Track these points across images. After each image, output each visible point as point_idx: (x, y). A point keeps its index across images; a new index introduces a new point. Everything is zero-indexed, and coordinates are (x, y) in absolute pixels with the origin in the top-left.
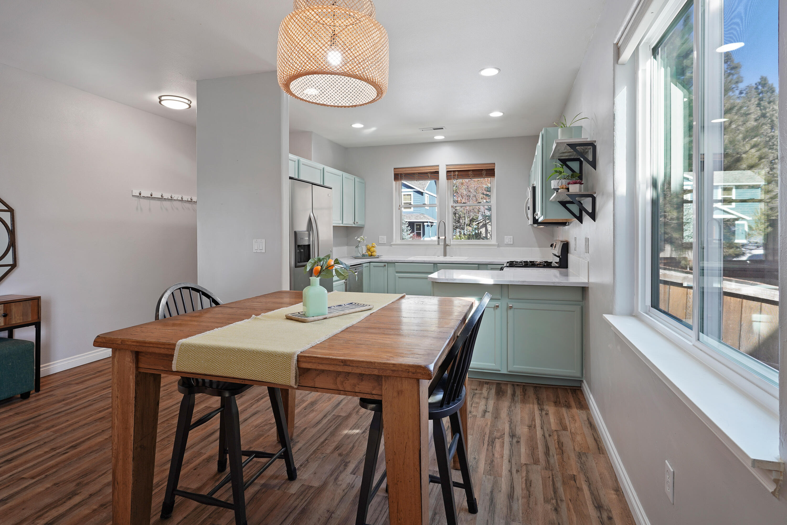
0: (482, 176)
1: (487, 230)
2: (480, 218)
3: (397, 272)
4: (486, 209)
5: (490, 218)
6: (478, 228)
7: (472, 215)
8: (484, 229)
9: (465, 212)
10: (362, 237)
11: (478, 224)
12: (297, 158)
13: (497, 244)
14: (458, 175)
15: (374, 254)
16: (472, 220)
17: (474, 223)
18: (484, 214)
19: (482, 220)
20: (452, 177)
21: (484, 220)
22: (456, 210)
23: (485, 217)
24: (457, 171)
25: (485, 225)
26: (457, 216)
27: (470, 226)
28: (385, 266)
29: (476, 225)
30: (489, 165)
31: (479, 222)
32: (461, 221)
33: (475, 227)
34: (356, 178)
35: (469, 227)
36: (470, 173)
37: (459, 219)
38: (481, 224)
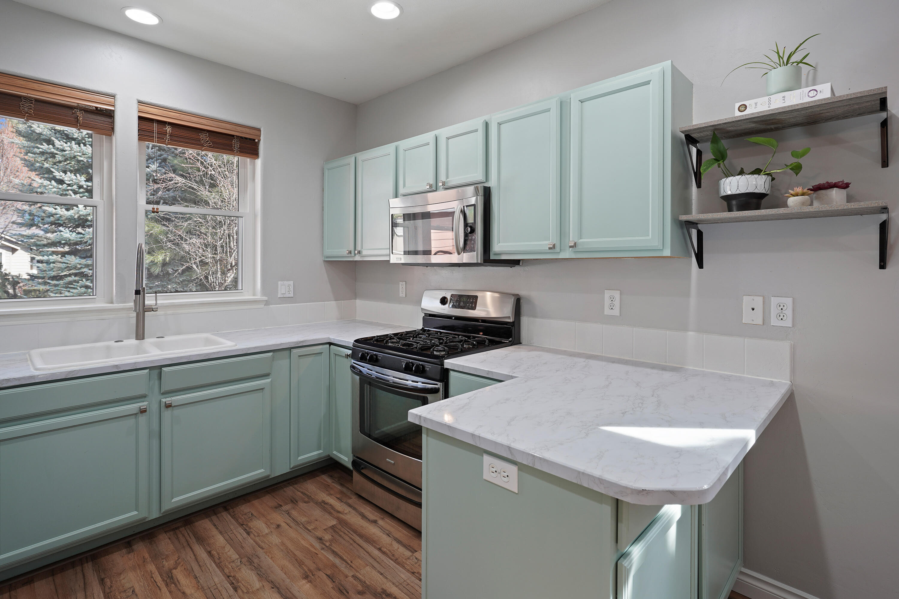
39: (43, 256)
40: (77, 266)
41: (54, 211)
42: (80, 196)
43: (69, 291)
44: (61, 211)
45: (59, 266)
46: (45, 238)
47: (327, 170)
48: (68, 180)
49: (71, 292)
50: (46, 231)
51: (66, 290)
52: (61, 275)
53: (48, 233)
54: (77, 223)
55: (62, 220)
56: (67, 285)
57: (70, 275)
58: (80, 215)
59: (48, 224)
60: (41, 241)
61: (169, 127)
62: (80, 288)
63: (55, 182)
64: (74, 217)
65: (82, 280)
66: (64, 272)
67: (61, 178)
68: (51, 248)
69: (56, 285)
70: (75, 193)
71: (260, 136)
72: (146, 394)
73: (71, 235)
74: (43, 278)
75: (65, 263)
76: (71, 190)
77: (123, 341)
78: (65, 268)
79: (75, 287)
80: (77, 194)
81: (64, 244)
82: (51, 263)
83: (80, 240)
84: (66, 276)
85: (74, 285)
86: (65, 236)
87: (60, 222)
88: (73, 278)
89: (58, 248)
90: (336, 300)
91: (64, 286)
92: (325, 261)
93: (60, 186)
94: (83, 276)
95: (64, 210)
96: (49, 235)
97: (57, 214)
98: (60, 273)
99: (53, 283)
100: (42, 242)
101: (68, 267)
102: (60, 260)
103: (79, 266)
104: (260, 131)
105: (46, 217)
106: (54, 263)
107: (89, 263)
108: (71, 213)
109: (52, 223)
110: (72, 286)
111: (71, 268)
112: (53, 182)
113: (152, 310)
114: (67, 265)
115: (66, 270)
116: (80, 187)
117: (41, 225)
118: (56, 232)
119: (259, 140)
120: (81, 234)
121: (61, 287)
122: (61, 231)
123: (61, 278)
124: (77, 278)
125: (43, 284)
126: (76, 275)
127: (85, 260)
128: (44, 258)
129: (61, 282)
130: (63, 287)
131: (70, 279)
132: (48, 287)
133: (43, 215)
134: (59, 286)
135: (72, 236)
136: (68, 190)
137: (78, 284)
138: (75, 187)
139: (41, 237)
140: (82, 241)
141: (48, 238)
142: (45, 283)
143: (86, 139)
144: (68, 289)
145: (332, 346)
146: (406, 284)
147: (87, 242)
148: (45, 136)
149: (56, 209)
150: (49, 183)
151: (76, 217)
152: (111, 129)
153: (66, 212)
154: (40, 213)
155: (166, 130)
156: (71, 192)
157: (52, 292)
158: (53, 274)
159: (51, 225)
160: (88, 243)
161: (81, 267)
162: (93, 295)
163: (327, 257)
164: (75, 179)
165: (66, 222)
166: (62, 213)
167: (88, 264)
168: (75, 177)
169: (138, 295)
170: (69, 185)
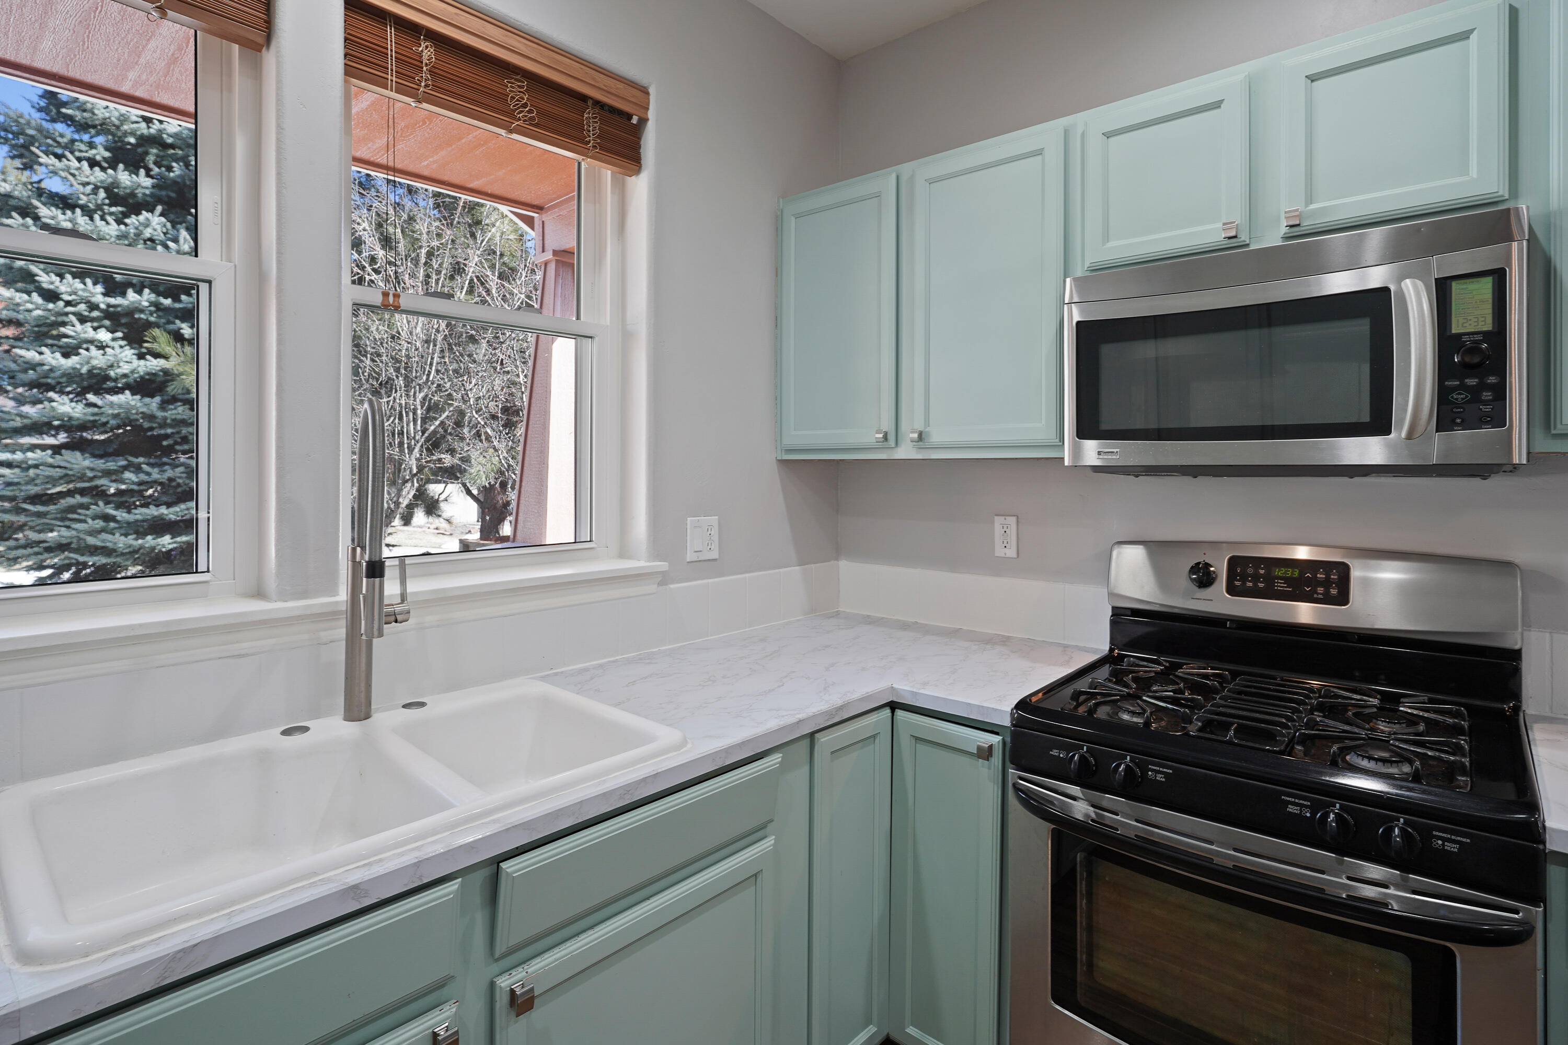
39: (13, 452)
40: (85, 474)
41: (37, 357)
42: (92, 327)
43: (68, 527)
44: (53, 358)
45: (47, 473)
46: (17, 415)
47: (793, 218)
48: (66, 292)
49: (74, 529)
50: (20, 401)
51: (61, 524)
52: (49, 492)
53: (24, 405)
54: (85, 384)
55: (54, 378)
56: (64, 515)
57: (70, 493)
58: (94, 368)
59: (23, 385)
60: (8, 421)
61: (427, 47)
62: (93, 520)
63: (40, 295)
64: (79, 370)
65: (96, 504)
66: (59, 486)
67: (52, 287)
68: (30, 435)
69: (39, 515)
70: (83, 320)
71: (647, 109)
72: (452, 974)
73: (73, 409)
74: (12, 499)
75: (60, 467)
76: (74, 314)
77: (306, 729)
78: (61, 478)
79: (82, 517)
80: (86, 322)
81: (58, 429)
82: (30, 467)
83: (92, 418)
84: (61, 495)
85: (79, 514)
86: (59, 411)
87: (49, 381)
88: (78, 499)
89: (44, 436)
90: (801, 563)
91: (59, 516)
92: (779, 461)
93: (51, 306)
94: (97, 495)
95: (58, 355)
96: (27, 409)
97: (43, 365)
98: (49, 489)
99: (36, 510)
100: (12, 424)
101: (66, 475)
102: (50, 460)
103: (90, 474)
104: (648, 94)
105: (19, 371)
106: (36, 466)
107: (112, 468)
108: (73, 361)
109: (31, 385)
110: (75, 516)
111: (73, 478)
112: (35, 295)
113: (393, 618)
114: (64, 471)
115: (62, 482)
116: (93, 307)
117: (9, 388)
118: (41, 402)
119: (643, 121)
120: (95, 405)
121: (52, 519)
122: (51, 400)
123: (51, 499)
124: (85, 500)
125: (14, 512)
126: (82, 492)
127: (102, 461)
128: (15, 457)
129: (52, 508)
130: (56, 519)
131: (70, 501)
132: (22, 519)
133: (13, 366)
134: (48, 517)
135: (76, 410)
136: (67, 314)
137: (87, 512)
138: (82, 307)
139: (8, 413)
140: (95, 421)
141: (23, 414)
142: (18, 511)
143: (106, 207)
144: (67, 523)
145: (899, 713)
146: (1018, 521)
147: (107, 422)
148: (16, 201)
149: (41, 353)
150: (25, 297)
151: (84, 370)
152: (265, 25)
153: (63, 361)
154: (6, 363)
155: (420, 54)
156: (72, 318)
157: (31, 528)
158: (34, 490)
159: (31, 389)
160: (109, 426)
161: (95, 477)
162: (197, 572)
163: (789, 451)
164: (84, 290)
165: (61, 380)
166: (54, 363)
167: (110, 470)
168: (82, 286)
169: (377, 580)
170: (68, 303)
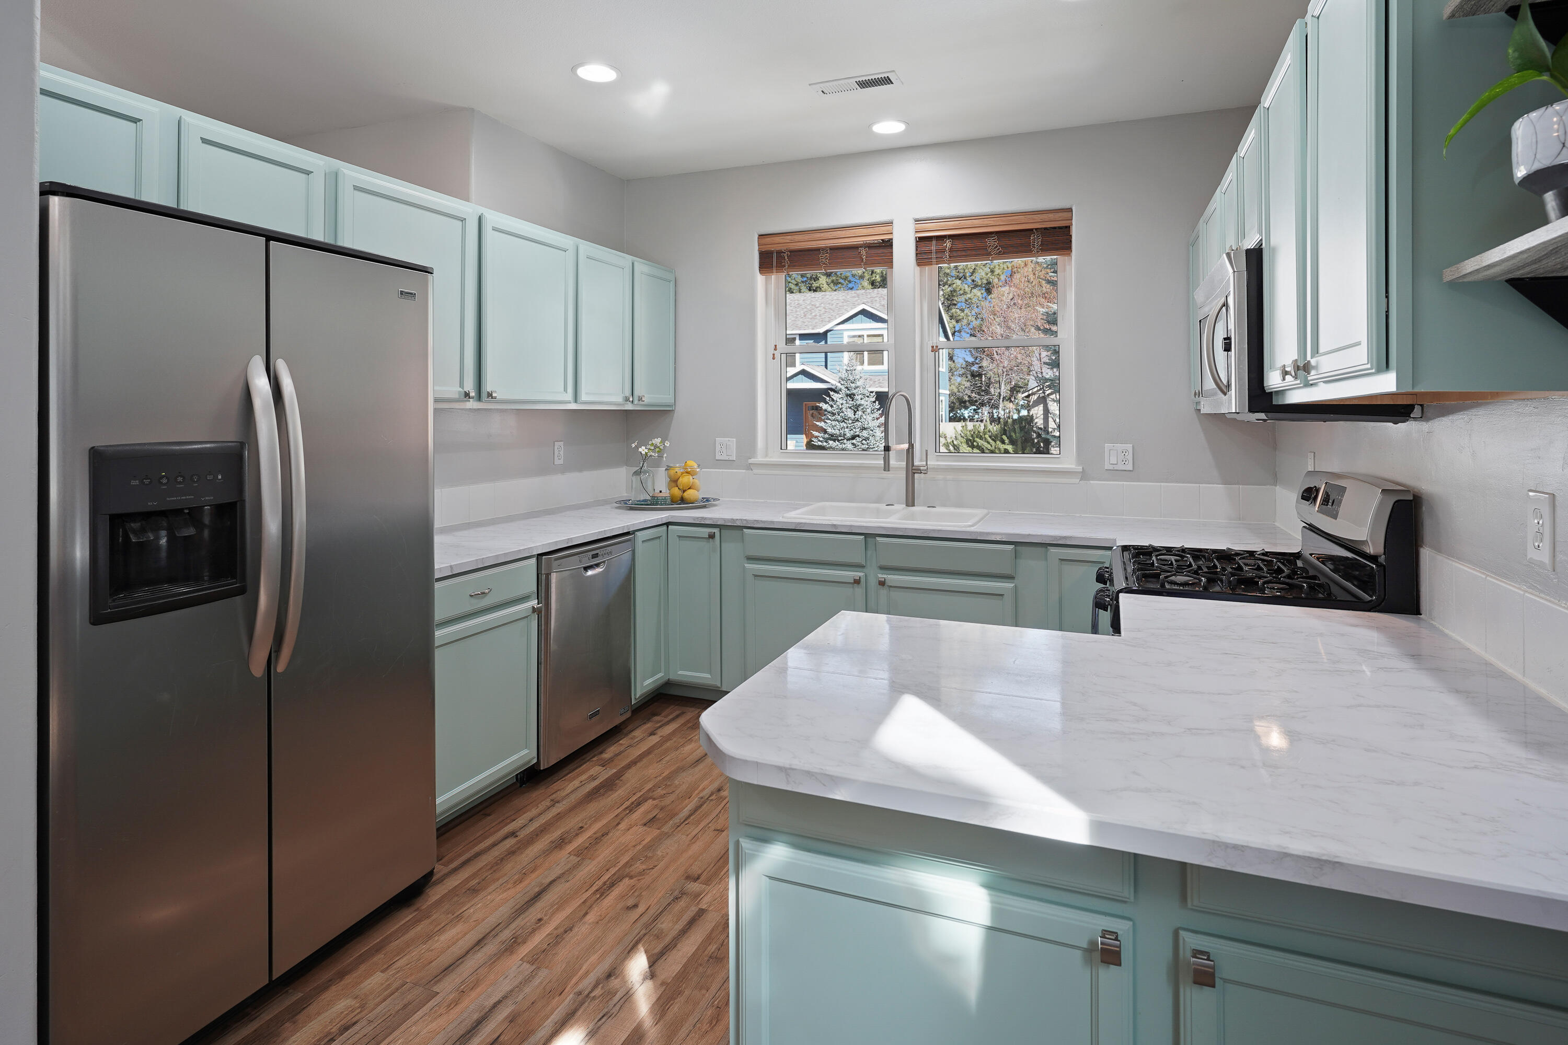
0: (1031, 251)
1: (1046, 412)
2: (1033, 384)
3: (751, 559)
4: (1045, 363)
5: (1055, 385)
6: (1029, 406)
7: (1015, 379)
8: (1041, 407)
9: (1000, 371)
10: (657, 441)
11: (1028, 396)
12: (321, 163)
13: (1080, 469)
14: (951, 250)
15: (690, 494)
16: (1015, 390)
17: (1020, 396)
18: (1040, 376)
19: (1036, 389)
20: (934, 256)
21: (1040, 389)
22: (980, 367)
23: (1042, 380)
24: (950, 237)
25: (1043, 400)
26: (983, 380)
27: (1011, 401)
28: (712, 536)
29: (1023, 399)
30: (1051, 216)
31: (1030, 392)
32: (992, 390)
33: (1021, 403)
34: (636, 264)
35: (1008, 402)
36: (991, 242)
37: (989, 387)
38: (1035, 397)
